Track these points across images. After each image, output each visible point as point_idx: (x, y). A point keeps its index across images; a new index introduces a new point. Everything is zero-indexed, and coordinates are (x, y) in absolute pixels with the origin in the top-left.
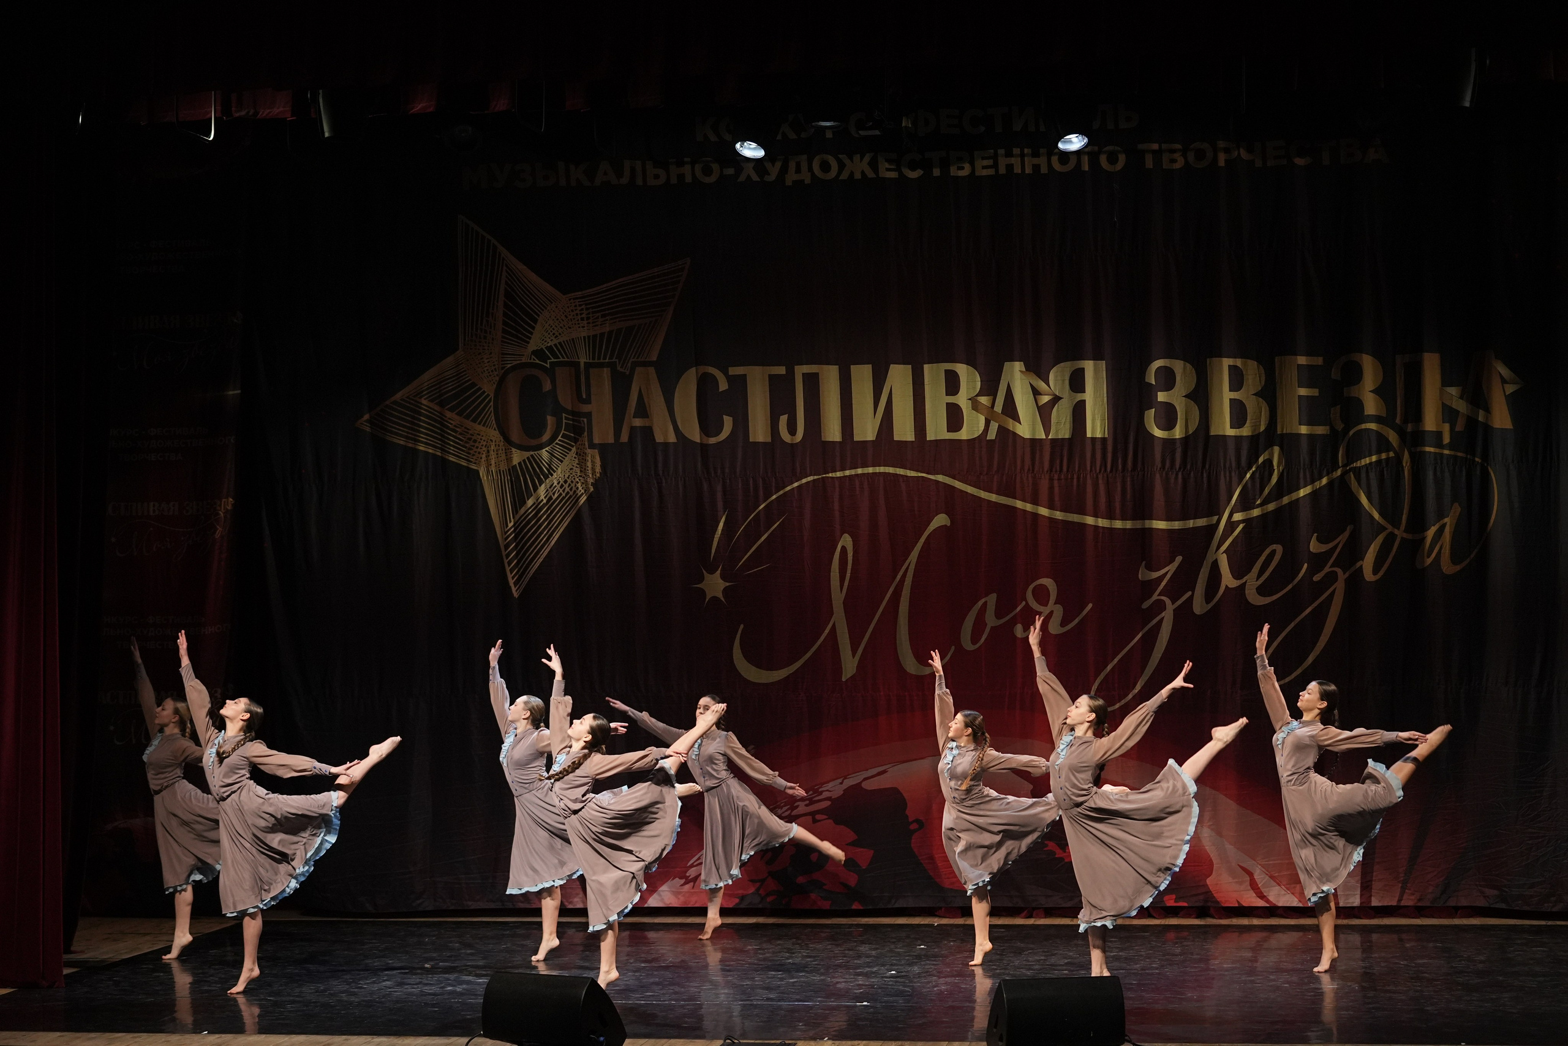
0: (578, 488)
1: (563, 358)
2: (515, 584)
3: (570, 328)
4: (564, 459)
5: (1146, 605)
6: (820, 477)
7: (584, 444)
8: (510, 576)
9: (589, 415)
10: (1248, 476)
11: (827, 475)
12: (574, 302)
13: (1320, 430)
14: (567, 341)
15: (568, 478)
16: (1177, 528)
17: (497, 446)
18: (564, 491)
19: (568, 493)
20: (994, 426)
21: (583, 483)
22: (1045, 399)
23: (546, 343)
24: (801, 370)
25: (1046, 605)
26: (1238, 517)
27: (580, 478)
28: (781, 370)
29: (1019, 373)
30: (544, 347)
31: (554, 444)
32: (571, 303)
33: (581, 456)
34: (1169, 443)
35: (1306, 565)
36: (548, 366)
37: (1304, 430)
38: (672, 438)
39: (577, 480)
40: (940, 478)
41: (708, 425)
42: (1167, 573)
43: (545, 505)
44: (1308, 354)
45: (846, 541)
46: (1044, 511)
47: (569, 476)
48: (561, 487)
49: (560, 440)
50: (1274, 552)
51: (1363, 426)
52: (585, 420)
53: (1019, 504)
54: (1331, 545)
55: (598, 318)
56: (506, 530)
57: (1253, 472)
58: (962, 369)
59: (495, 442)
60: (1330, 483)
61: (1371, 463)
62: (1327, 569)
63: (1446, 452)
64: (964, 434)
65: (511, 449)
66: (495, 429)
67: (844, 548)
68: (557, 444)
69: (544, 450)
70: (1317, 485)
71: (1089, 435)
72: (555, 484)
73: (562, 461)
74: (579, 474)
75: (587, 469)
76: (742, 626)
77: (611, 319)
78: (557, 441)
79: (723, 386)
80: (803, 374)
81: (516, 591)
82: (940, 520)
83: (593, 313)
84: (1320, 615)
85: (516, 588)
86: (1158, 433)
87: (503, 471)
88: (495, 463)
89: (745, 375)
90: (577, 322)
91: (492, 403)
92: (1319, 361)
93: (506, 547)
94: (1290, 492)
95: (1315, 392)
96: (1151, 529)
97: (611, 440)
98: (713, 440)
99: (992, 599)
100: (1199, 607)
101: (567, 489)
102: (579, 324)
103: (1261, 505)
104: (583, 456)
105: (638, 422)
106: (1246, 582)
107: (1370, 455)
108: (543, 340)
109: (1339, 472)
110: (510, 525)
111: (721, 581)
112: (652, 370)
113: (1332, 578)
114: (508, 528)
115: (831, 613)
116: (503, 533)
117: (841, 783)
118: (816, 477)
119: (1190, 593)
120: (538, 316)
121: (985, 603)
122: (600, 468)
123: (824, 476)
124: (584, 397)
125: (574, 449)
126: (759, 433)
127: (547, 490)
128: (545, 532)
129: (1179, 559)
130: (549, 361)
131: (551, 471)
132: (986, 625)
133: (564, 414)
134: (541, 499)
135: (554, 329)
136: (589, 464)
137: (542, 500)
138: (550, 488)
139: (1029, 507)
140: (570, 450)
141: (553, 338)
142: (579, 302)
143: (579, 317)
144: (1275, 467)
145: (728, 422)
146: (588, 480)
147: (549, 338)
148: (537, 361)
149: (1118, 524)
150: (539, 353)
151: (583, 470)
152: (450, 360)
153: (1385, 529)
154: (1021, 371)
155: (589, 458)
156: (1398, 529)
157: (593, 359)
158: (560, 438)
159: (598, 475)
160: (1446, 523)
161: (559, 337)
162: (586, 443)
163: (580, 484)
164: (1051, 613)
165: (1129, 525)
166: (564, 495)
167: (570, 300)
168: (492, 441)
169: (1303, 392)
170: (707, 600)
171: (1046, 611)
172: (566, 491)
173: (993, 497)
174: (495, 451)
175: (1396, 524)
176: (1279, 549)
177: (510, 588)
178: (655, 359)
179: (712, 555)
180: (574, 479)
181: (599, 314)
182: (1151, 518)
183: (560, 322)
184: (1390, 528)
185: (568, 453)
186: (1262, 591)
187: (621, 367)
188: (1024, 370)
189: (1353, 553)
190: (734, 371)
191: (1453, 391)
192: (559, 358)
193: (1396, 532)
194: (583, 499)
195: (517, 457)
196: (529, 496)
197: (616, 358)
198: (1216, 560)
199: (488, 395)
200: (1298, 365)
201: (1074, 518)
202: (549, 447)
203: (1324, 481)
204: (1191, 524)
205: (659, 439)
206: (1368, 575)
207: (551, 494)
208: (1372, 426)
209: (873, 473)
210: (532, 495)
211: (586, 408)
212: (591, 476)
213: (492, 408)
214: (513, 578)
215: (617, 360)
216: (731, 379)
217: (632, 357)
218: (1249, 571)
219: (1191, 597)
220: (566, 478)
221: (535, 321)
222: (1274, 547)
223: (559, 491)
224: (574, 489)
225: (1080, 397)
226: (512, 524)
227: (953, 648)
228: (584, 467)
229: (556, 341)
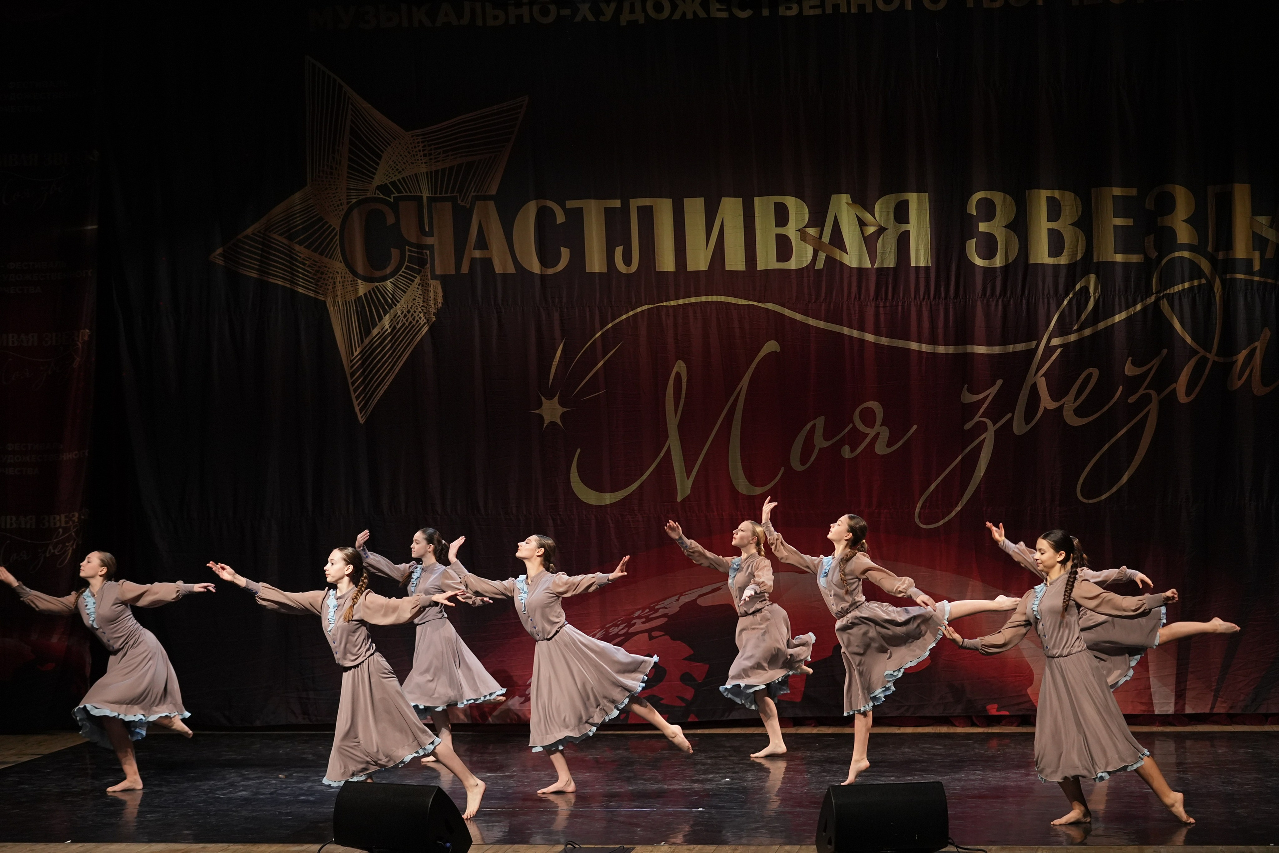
0: (420, 318)
1: (406, 192)
2: (361, 412)
3: (413, 163)
4: (407, 290)
5: (968, 426)
6: (655, 306)
7: (427, 275)
8: (355, 403)
9: (431, 247)
10: (1065, 302)
11: (662, 304)
12: (417, 139)
13: (1135, 258)
14: (410, 176)
15: (411, 308)
16: (997, 352)
17: (343, 277)
18: (407, 321)
19: (411, 322)
20: (822, 256)
21: (425, 313)
22: (871, 230)
23: (389, 179)
24: (635, 203)
25: (873, 427)
26: (1055, 342)
27: (423, 308)
28: (617, 203)
29: (846, 205)
30: (388, 183)
31: (398, 275)
32: (414, 140)
33: (424, 286)
34: (989, 272)
35: (1121, 388)
36: (392, 200)
37: (1119, 258)
38: (511, 269)
39: (420, 310)
40: (770, 306)
41: (546, 256)
42: (988, 396)
43: (390, 334)
44: (1123, 185)
45: (680, 367)
46: (870, 337)
47: (412, 306)
48: (405, 317)
49: (403, 272)
50: (1090, 376)
51: (1177, 254)
52: (428, 252)
53: (846, 331)
54: (1145, 368)
55: (439, 154)
56: (352, 358)
57: (1071, 299)
58: (791, 202)
59: (341, 274)
60: (1144, 310)
61: (1183, 290)
62: (1141, 391)
63: (1257, 278)
64: (793, 264)
65: (357, 281)
66: (341, 262)
67: (678, 375)
68: (400, 275)
69: (388, 281)
70: (1132, 311)
71: (913, 264)
72: (399, 313)
73: (405, 292)
74: (421, 305)
75: (429, 299)
76: (579, 450)
77: (452, 155)
78: (400, 273)
79: (560, 218)
80: (638, 207)
81: (362, 417)
82: (771, 346)
83: (435, 149)
84: (1135, 435)
85: (362, 414)
86: (979, 262)
87: (349, 302)
88: (341, 294)
89: (582, 208)
90: (420, 158)
91: (338, 237)
92: (1133, 192)
93: (352, 375)
94: (1105, 318)
95: (1130, 222)
96: (973, 354)
97: (453, 272)
98: (550, 271)
99: (820, 422)
100: (1019, 428)
101: (410, 319)
102: (421, 160)
103: (1078, 330)
104: (426, 287)
105: (477, 254)
106: (1064, 404)
107: (1183, 282)
108: (387, 175)
109: (1153, 298)
110: (356, 354)
111: (558, 406)
112: (491, 204)
113: (1145, 400)
114: (354, 357)
115: (667, 437)
116: (349, 362)
117: (677, 600)
118: (650, 306)
119: (1010, 415)
120: (383, 152)
121: (814, 425)
122: (441, 298)
123: (659, 304)
124: (427, 230)
125: (417, 280)
126: (596, 263)
127: (392, 320)
128: (390, 361)
129: (1000, 382)
130: (392, 196)
131: (395, 301)
132: (815, 446)
133: (407, 247)
134: (386, 328)
135: (397, 165)
136: (432, 295)
137: (387, 330)
138: (394, 317)
139: (856, 334)
140: (413, 281)
141: (396, 173)
142: (421, 139)
143: (422, 153)
144: (1092, 294)
145: (565, 253)
146: (430, 310)
147: (393, 174)
148: (382, 196)
149: (941, 349)
150: (383, 188)
151: (426, 301)
152: (297, 196)
153: (1196, 352)
154: (847, 203)
155: (432, 289)
156: (1210, 352)
157: (436, 193)
158: (403, 269)
159: (440, 305)
160: (1257, 346)
161: (403, 172)
162: (429, 274)
163: (422, 314)
164: (878, 434)
165: (951, 350)
166: (407, 324)
167: (412, 136)
168: (338, 272)
169: (1118, 221)
170: (545, 425)
171: (872, 432)
172: (409, 321)
173: (821, 324)
174: (341, 282)
175: (1208, 348)
176: (1095, 372)
177: (355, 414)
178: (494, 193)
179: (551, 381)
180: (417, 309)
181: (441, 150)
182: (973, 344)
183: (403, 158)
184: (1202, 352)
185: (411, 284)
186: (1079, 412)
187: (462, 201)
188: (851, 202)
189: (1165, 376)
190: (571, 204)
191: (1263, 220)
192: (403, 193)
193: (1208, 355)
194: (425, 329)
195: (362, 288)
196: (375, 325)
197: (457, 193)
198: (1035, 382)
199: (334, 229)
200: (1113, 195)
201: (900, 343)
202: (393, 279)
203: (1139, 307)
204: (1011, 348)
205: (498, 269)
206: (1182, 398)
207: (395, 323)
208: (1186, 254)
209: (705, 302)
210: (377, 325)
211: (429, 241)
212: (433, 306)
213: (338, 242)
214: (359, 405)
215: (458, 194)
216: (567, 212)
217: (473, 190)
218: (1066, 393)
219: (1011, 419)
220: (409, 308)
221: (380, 157)
222: (1091, 370)
223: (402, 321)
224: (417, 318)
225: (904, 227)
226: (358, 352)
227: (783, 469)
228: (426, 298)
229: (400, 177)
